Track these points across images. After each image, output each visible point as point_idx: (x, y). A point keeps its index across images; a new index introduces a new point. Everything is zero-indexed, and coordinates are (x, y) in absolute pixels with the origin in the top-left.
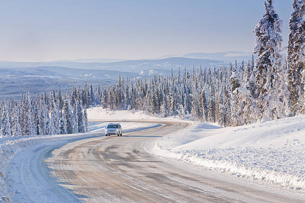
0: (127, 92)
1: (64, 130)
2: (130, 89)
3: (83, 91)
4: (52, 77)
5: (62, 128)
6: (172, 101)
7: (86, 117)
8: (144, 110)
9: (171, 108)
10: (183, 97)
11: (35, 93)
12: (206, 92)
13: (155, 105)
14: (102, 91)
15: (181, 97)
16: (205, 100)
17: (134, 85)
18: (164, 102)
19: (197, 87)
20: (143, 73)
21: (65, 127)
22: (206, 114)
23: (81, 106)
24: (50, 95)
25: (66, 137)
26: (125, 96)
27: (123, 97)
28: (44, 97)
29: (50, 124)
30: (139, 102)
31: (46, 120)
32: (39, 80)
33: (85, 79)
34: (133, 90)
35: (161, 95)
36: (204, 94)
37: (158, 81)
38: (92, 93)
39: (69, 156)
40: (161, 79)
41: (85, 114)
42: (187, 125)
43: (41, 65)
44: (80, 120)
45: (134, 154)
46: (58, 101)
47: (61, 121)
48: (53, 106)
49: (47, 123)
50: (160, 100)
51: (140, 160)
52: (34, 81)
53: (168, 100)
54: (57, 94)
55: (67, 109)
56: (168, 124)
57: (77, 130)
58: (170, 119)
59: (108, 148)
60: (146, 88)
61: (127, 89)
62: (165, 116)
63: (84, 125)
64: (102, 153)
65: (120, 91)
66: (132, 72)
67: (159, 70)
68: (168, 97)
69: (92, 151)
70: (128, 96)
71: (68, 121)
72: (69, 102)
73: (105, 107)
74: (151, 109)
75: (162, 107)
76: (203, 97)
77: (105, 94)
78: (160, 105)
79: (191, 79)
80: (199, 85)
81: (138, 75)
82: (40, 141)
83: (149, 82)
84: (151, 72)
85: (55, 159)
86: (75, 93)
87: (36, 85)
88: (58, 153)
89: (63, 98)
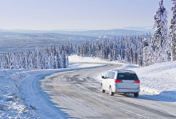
0: (91, 48)
1: (56, 67)
2: (92, 46)
3: (67, 46)
4: (51, 38)
5: (55, 66)
6: (115, 53)
7: (68, 60)
8: (99, 57)
9: (114, 56)
10: (121, 50)
11: (42, 47)
12: (132, 48)
13: (106, 55)
14: (77, 46)
15: (119, 51)
16: (132, 53)
17: (95, 44)
18: (110, 53)
19: (128, 45)
20: (101, 37)
21: (57, 65)
22: (133, 60)
23: (65, 54)
24: (49, 48)
25: (55, 70)
26: (90, 49)
27: (89, 50)
28: (46, 49)
29: (48, 64)
30: (97, 53)
31: (46, 61)
32: (45, 40)
33: (69, 40)
34: (94, 46)
35: (109, 49)
36: (131, 49)
37: (107, 42)
38: (72, 48)
39: (54, 79)
40: (109, 41)
41: (67, 59)
42: (121, 65)
43: (46, 32)
44: (64, 62)
45: (87, 79)
46: (54, 51)
47: (55, 62)
48: (50, 54)
49: (47, 63)
50: (108, 52)
51: (88, 82)
52: (42, 40)
53: (112, 52)
54: (53, 48)
55: (58, 56)
56: (112, 65)
57: (63, 67)
58: (113, 62)
59: (75, 76)
60: (101, 45)
61: (91, 46)
62: (111, 61)
63: (67, 64)
64: (71, 78)
65: (87, 47)
66: (94, 36)
67: (109, 36)
68: (112, 50)
69: (66, 77)
70: (91, 50)
71: (58, 62)
72: (59, 52)
73: (79, 55)
74: (103, 57)
75: (109, 56)
76: (131, 51)
77: (79, 48)
78: (108, 55)
79: (125, 41)
80: (129, 44)
81: (98, 38)
82: (41, 72)
83: (102, 42)
84: (105, 37)
85: (46, 80)
86: (63, 47)
87: (43, 43)
88: (48, 78)
89: (56, 50)
